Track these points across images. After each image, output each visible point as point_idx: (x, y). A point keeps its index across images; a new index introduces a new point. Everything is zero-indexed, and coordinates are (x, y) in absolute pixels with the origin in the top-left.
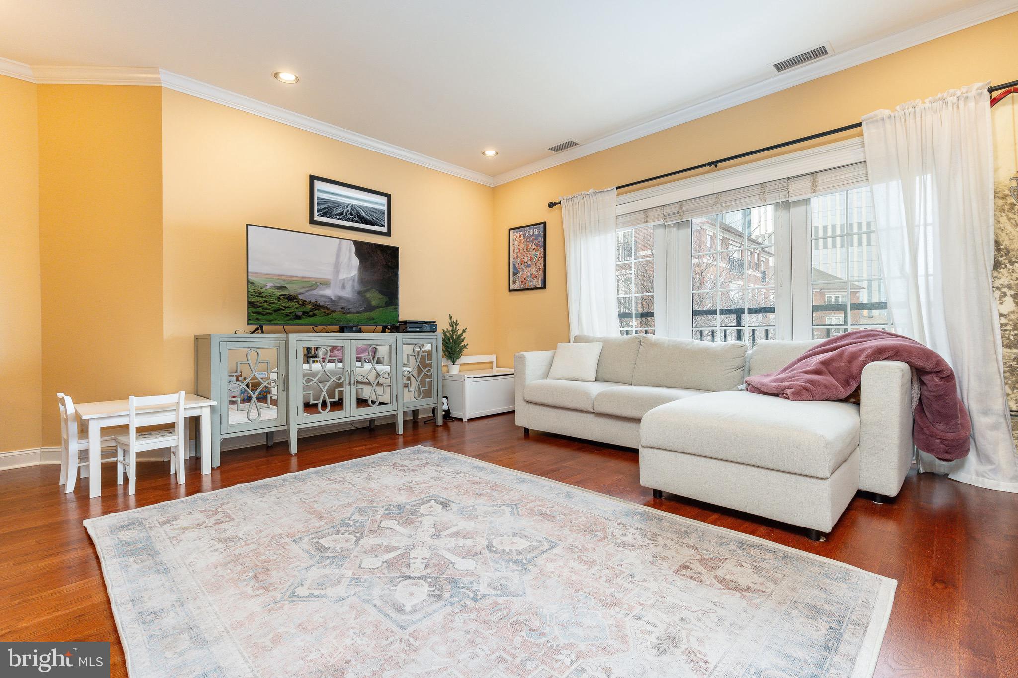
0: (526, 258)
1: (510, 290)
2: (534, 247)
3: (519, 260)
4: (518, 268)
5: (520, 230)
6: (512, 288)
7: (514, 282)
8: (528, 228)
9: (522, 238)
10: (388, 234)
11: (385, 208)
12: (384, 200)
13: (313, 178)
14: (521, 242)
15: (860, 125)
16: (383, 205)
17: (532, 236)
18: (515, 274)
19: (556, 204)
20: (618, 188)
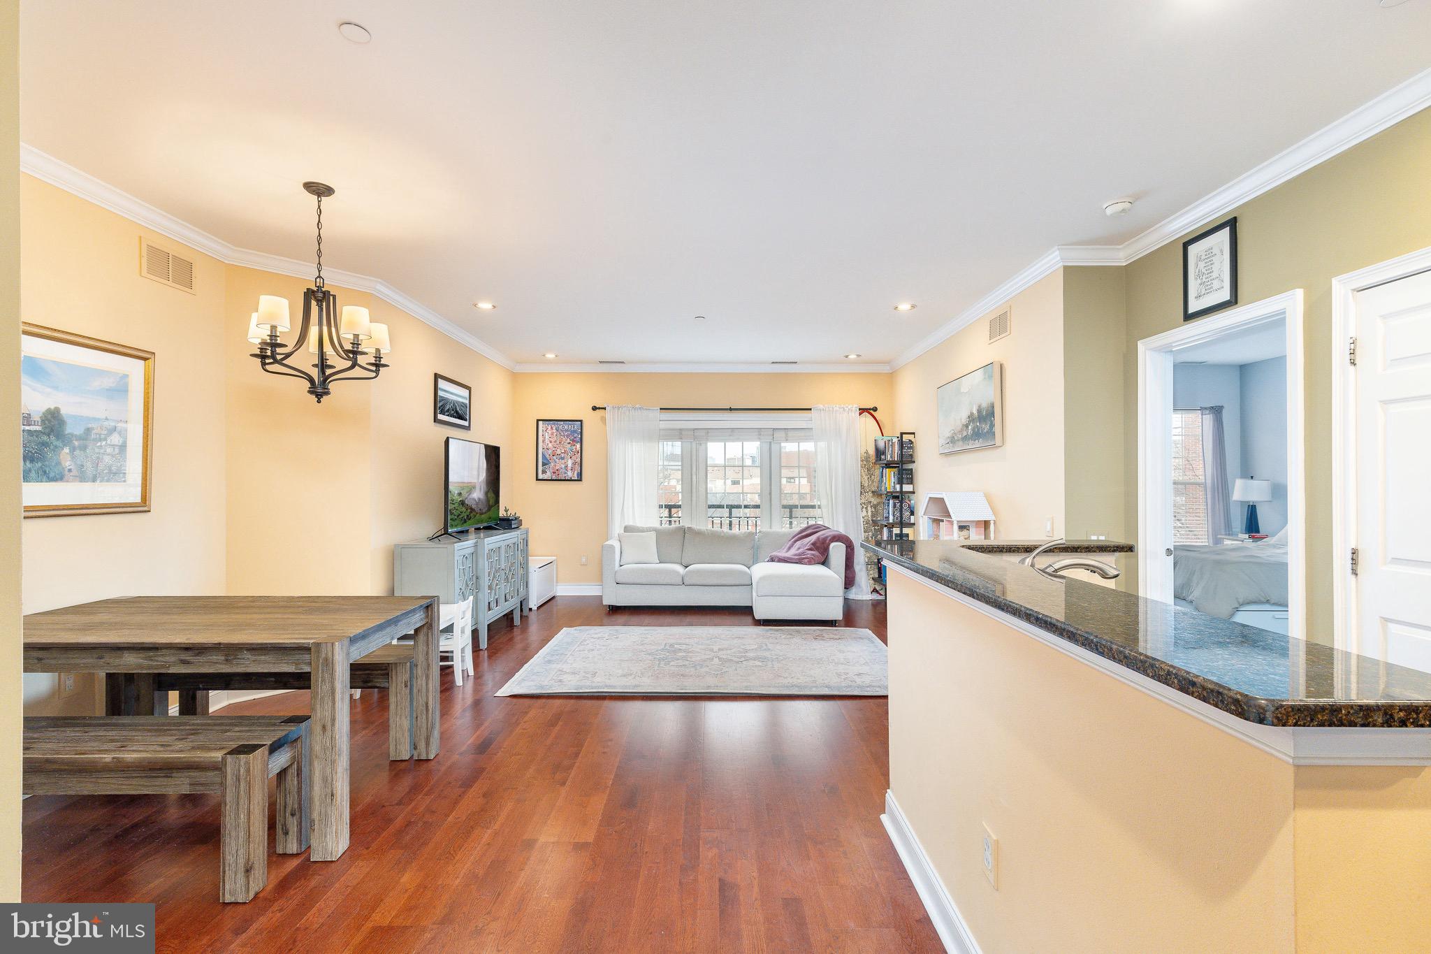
0: (558, 450)
1: (537, 479)
2: (568, 441)
3: (550, 451)
4: (549, 459)
5: (551, 422)
6: (541, 476)
7: (544, 472)
8: (562, 423)
9: (554, 431)
10: (468, 428)
11: (467, 402)
12: (465, 393)
13: (437, 377)
14: (552, 434)
15: (810, 409)
16: (465, 398)
17: (567, 431)
18: (544, 464)
19: (599, 408)
20: (661, 409)
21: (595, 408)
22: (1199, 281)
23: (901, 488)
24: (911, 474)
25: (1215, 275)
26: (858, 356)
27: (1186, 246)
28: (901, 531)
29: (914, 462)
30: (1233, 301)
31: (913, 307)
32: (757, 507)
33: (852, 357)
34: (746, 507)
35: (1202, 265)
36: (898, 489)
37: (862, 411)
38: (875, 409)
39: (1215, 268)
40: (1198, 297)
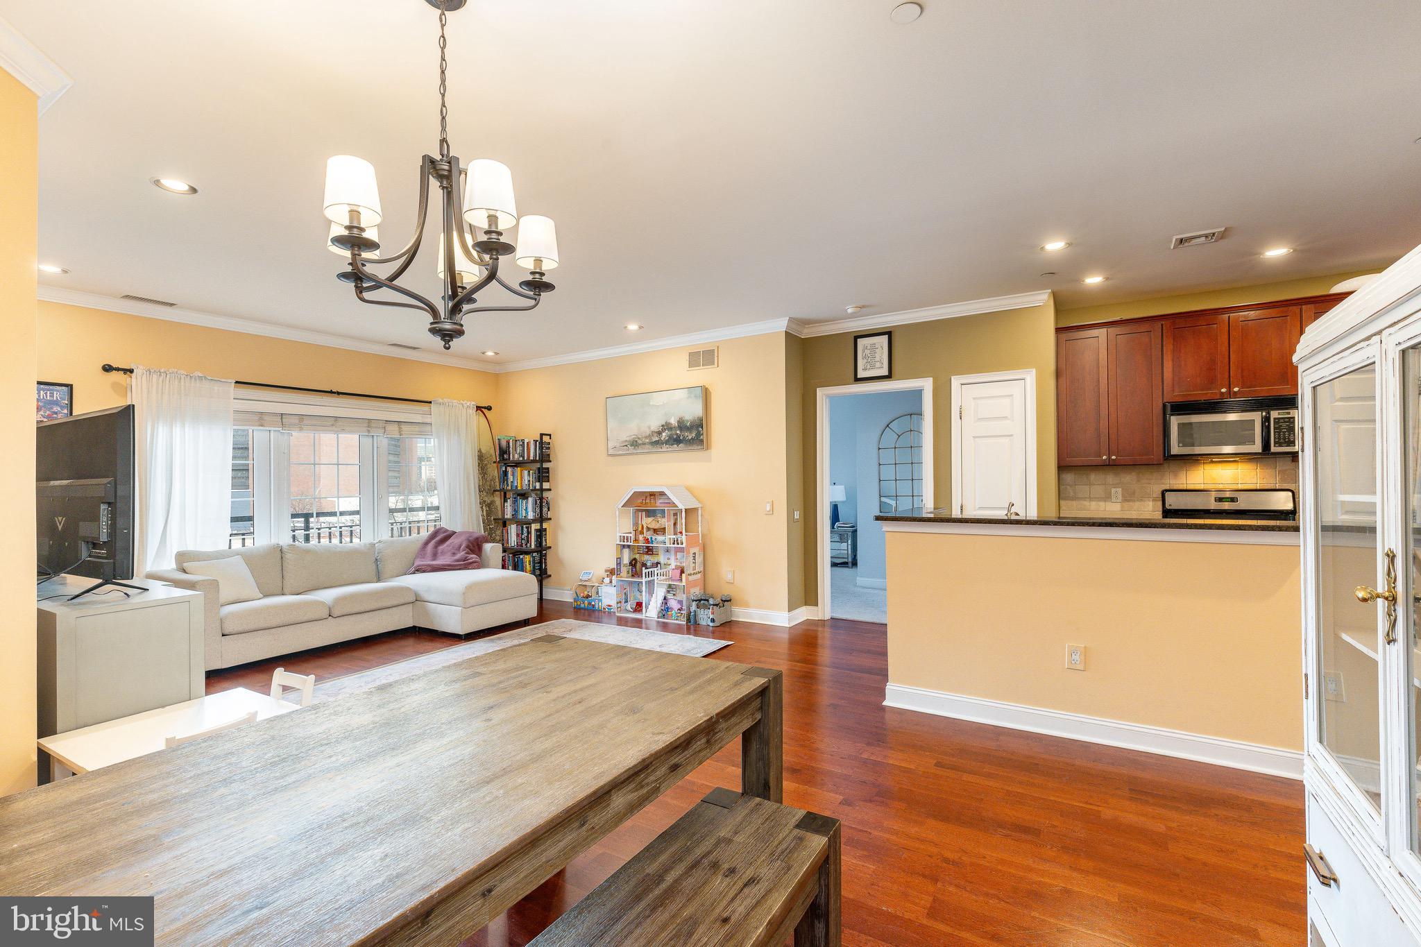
19: (118, 369)
20: (237, 382)
21: (108, 369)
22: (865, 361)
23: (541, 485)
24: (548, 472)
25: (877, 359)
26: (496, 353)
27: (856, 338)
28: (541, 526)
29: (551, 461)
30: (889, 377)
31: (641, 327)
32: (358, 513)
33: (490, 354)
34: (342, 514)
35: (867, 352)
36: (538, 487)
37: (479, 408)
38: (489, 408)
39: (878, 356)
40: (865, 369)
